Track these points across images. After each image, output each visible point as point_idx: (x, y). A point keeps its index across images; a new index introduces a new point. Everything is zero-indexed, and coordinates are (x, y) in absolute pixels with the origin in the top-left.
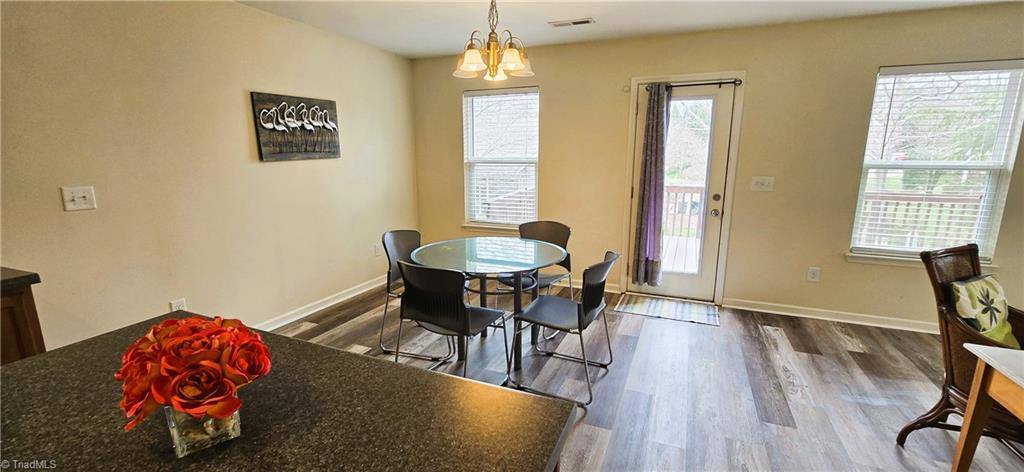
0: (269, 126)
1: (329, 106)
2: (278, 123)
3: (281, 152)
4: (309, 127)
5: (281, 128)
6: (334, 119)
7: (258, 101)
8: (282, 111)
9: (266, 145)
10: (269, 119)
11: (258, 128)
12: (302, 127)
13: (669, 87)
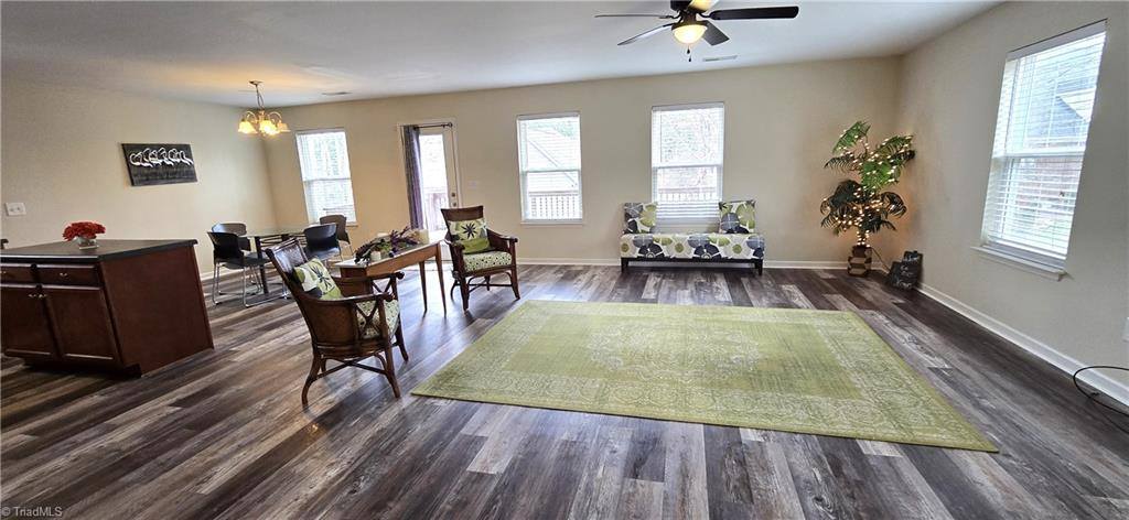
0: (138, 164)
1: (185, 149)
2: (144, 162)
3: (147, 180)
4: (168, 163)
5: (146, 165)
6: (189, 156)
7: (127, 149)
8: (147, 153)
9: (136, 175)
10: (137, 160)
11: (129, 167)
12: (163, 163)
13: (416, 128)
